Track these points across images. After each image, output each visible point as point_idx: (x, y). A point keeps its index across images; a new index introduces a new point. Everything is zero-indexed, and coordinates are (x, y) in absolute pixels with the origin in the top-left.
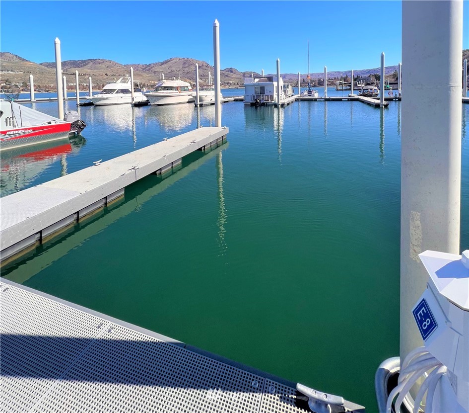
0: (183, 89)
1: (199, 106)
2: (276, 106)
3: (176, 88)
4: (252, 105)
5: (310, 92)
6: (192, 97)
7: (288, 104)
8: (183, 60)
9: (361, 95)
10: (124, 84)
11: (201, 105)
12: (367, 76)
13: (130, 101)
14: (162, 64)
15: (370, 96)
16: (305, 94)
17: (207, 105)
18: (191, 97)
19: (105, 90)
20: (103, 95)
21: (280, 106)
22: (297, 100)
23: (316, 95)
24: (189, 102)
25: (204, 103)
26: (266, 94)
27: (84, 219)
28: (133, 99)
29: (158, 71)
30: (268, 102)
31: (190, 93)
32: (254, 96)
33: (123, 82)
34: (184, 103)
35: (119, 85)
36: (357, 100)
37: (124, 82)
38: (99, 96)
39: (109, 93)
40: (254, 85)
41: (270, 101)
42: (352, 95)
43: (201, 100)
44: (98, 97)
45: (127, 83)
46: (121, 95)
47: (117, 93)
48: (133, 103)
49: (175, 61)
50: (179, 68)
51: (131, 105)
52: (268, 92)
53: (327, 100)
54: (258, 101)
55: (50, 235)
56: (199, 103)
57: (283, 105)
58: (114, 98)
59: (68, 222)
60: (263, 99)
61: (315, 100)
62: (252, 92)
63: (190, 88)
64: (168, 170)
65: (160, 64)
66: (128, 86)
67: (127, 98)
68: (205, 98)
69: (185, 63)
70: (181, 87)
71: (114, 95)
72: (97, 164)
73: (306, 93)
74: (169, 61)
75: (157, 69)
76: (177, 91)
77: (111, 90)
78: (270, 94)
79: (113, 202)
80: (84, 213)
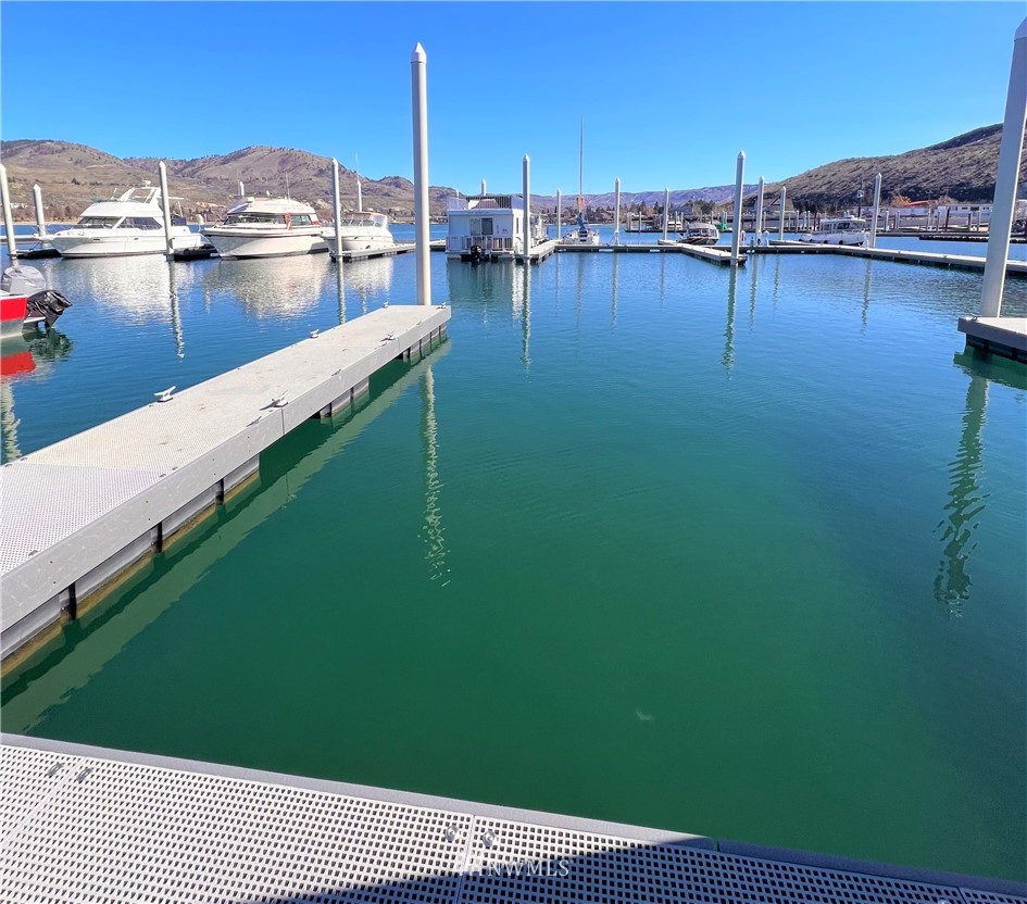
0: (297, 220)
1: (341, 260)
2: (520, 261)
3: (282, 218)
4: (465, 258)
5: (583, 233)
6: (322, 240)
7: (544, 259)
8: (279, 153)
9: (684, 242)
10: (140, 204)
11: (347, 259)
12: (683, 203)
13: (164, 247)
14: (226, 161)
15: (703, 243)
16: (573, 237)
17: (360, 259)
18: (319, 240)
19: (88, 219)
20: (86, 230)
21: (529, 262)
22: (557, 250)
23: (596, 241)
24: (314, 252)
25: (354, 253)
26: (495, 235)
27: (174, 540)
28: (170, 243)
29: (215, 178)
30: (501, 254)
31: (317, 230)
32: (469, 240)
33: (137, 199)
34: (302, 253)
35: (125, 208)
36: (679, 251)
37: (142, 201)
38: (74, 233)
39: (101, 227)
40: (469, 214)
41: (505, 251)
42: (666, 241)
43: (345, 248)
44: (71, 236)
45: (148, 202)
46: (136, 231)
47: (122, 226)
48: (172, 251)
49: (260, 153)
50: (270, 171)
51: (165, 258)
52: (501, 231)
53: (618, 250)
54: (479, 250)
55: (98, 591)
56: (341, 253)
57: (534, 260)
58: (115, 239)
59: (138, 552)
60: (489, 247)
61: (596, 250)
62: (464, 231)
63: (314, 218)
64: (344, 407)
65: (220, 160)
66: (150, 210)
67: (154, 240)
68: (353, 244)
69: (283, 162)
70: (292, 215)
71: (115, 231)
72: (164, 399)
73: (575, 235)
74: (243, 155)
75: (213, 172)
76: (284, 226)
77: (105, 219)
78: (504, 236)
79: (237, 492)
80: (175, 525)
